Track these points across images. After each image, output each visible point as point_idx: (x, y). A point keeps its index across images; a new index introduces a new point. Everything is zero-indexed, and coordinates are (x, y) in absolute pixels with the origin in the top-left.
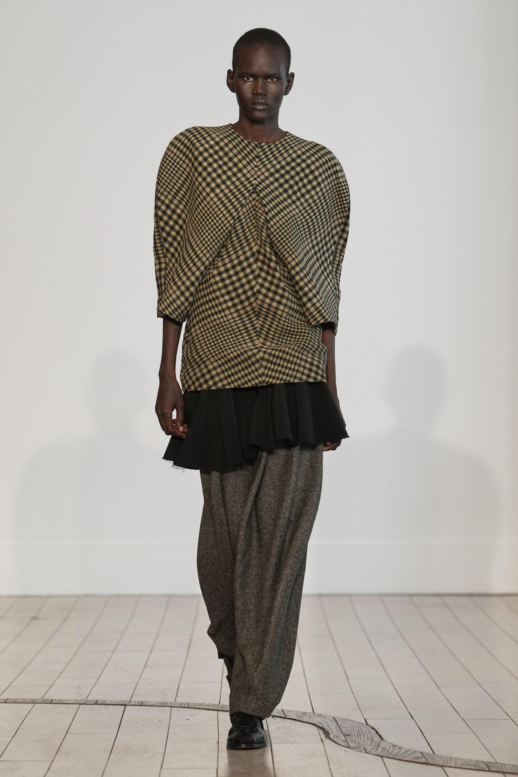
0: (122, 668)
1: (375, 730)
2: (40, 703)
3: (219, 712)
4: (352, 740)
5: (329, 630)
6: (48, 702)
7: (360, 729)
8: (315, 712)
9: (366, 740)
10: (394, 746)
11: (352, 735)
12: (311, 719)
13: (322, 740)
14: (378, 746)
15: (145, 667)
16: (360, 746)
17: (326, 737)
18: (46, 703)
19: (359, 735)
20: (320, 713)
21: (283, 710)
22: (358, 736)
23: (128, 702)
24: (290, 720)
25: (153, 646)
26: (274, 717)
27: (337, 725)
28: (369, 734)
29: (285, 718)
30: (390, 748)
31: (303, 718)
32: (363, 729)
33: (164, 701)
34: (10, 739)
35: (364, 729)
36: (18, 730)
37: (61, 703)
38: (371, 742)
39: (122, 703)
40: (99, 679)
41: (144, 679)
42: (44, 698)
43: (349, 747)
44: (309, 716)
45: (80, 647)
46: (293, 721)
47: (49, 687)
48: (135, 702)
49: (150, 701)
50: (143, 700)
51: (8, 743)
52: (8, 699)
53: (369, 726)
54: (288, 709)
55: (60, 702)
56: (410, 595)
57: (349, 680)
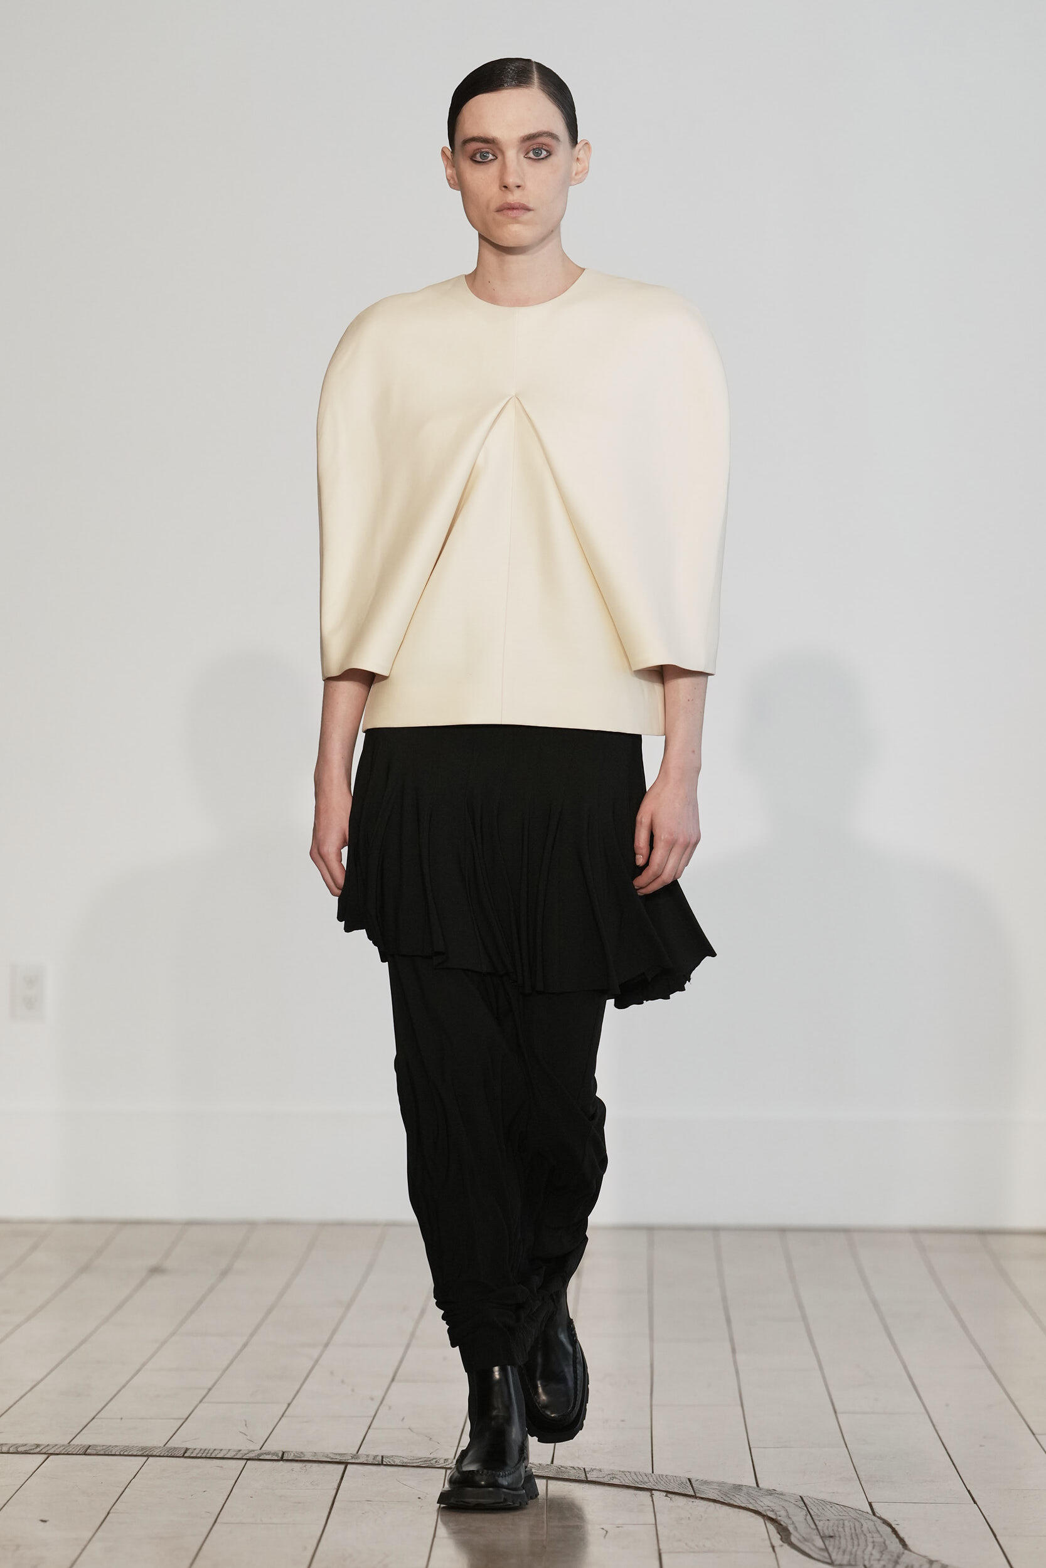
0: (343, 1382)
1: (890, 1525)
2: (160, 1456)
3: (549, 1482)
4: (839, 1548)
5: (801, 1306)
6: (176, 1454)
7: (857, 1524)
8: (760, 1485)
9: (870, 1548)
10: (931, 1562)
11: (840, 1537)
12: (751, 1501)
13: (773, 1547)
14: (896, 1563)
15: (393, 1380)
16: (856, 1561)
17: (781, 1539)
18: (173, 1457)
19: (855, 1536)
20: (771, 1488)
21: (689, 1479)
22: (852, 1539)
23: (352, 1458)
24: (705, 1502)
25: (413, 1335)
26: (670, 1495)
27: (806, 1515)
28: (879, 1536)
29: (695, 1497)
30: (921, 1566)
31: (734, 1498)
32: (865, 1526)
33: (432, 1456)
34: (91, 1534)
35: (867, 1525)
36: (108, 1513)
37: (206, 1457)
38: (882, 1553)
39: (339, 1458)
40: (291, 1405)
41: (390, 1408)
42: (169, 1445)
43: (832, 1563)
44: (748, 1494)
45: (252, 1335)
46: (711, 1504)
47: (183, 1421)
48: (368, 1456)
49: (399, 1454)
50: (385, 1453)
51: (85, 1543)
52: (90, 1446)
53: (880, 1518)
54: (701, 1477)
55: (204, 1455)
56: (982, 1233)
57: (839, 1415)
